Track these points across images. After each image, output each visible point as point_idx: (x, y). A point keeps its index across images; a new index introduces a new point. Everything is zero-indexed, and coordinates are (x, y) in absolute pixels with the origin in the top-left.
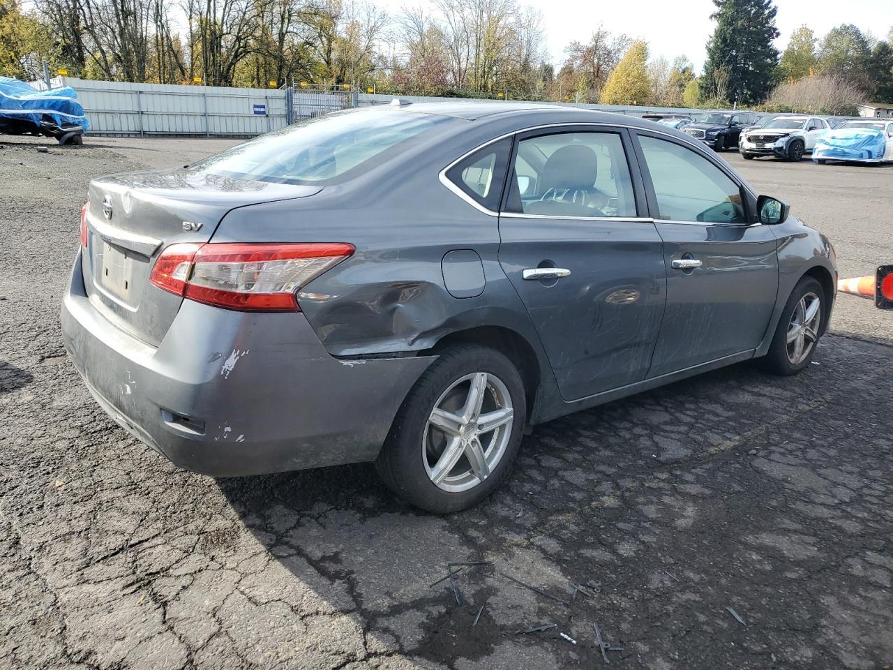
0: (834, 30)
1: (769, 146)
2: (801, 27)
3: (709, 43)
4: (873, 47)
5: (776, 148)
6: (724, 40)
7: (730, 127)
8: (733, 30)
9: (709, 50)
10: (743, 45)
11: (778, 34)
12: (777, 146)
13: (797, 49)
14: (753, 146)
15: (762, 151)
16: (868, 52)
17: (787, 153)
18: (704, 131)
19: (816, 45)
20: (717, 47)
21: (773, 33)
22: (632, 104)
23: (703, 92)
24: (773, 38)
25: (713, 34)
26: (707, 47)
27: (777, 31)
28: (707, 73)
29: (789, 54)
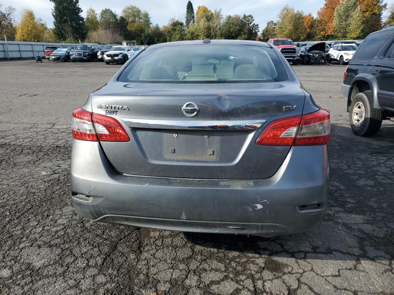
0: (103, 11)
1: (116, 58)
2: (90, 8)
3: (53, 13)
4: (118, 18)
5: (119, 59)
6: (60, 12)
7: (91, 51)
8: (62, 7)
9: (54, 16)
10: (68, 15)
11: (82, 11)
12: (119, 58)
13: (90, 18)
14: (110, 58)
15: (114, 61)
16: (117, 20)
17: (123, 60)
18: (82, 53)
19: (97, 16)
20: (57, 15)
21: (79, 10)
22: (34, 41)
23: (56, 35)
24: (80, 12)
25: (53, 9)
26: (52, 14)
27: (81, 9)
28: (56, 27)
29: (88, 19)
